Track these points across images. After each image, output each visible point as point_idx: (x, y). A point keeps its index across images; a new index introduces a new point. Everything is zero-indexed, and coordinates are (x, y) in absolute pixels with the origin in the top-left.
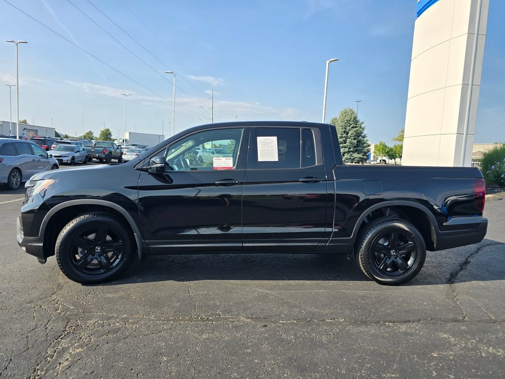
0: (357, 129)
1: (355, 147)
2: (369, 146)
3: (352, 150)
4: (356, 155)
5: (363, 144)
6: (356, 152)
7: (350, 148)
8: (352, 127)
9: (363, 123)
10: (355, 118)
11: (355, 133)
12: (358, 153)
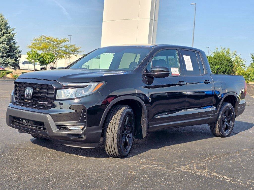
0: (9, 34)
1: (8, 52)
2: (20, 52)
3: (5, 54)
4: (9, 60)
5: (14, 50)
6: (8, 57)
7: (3, 53)
8: (4, 33)
9: (13, 30)
10: (6, 24)
11: (7, 39)
12: (11, 58)
